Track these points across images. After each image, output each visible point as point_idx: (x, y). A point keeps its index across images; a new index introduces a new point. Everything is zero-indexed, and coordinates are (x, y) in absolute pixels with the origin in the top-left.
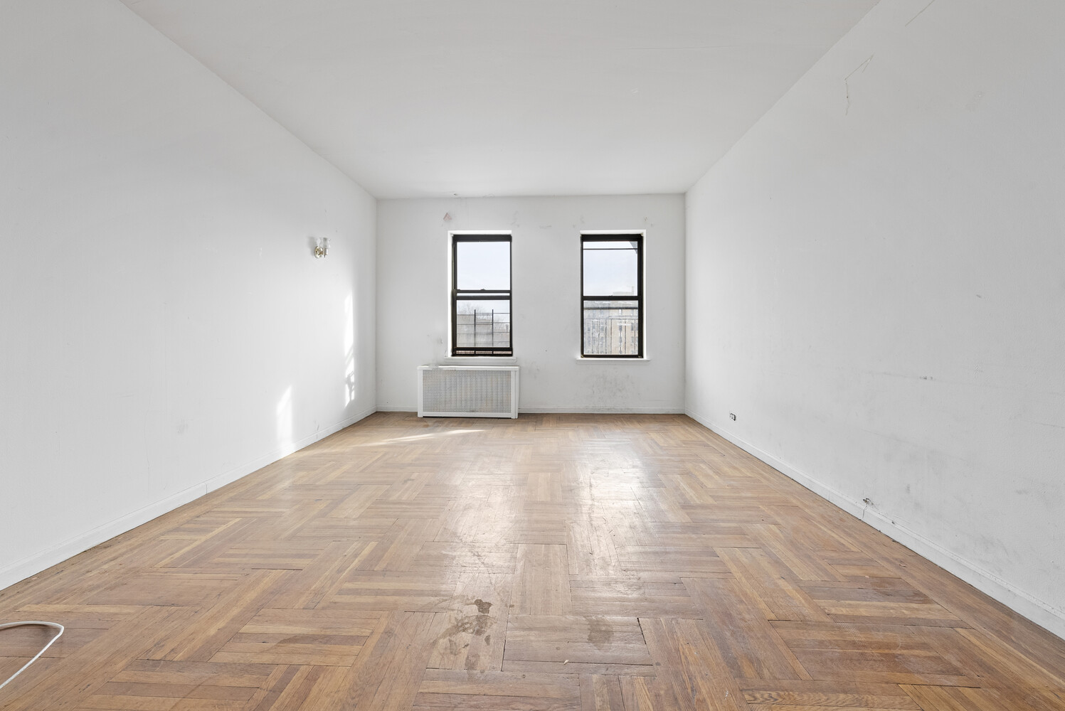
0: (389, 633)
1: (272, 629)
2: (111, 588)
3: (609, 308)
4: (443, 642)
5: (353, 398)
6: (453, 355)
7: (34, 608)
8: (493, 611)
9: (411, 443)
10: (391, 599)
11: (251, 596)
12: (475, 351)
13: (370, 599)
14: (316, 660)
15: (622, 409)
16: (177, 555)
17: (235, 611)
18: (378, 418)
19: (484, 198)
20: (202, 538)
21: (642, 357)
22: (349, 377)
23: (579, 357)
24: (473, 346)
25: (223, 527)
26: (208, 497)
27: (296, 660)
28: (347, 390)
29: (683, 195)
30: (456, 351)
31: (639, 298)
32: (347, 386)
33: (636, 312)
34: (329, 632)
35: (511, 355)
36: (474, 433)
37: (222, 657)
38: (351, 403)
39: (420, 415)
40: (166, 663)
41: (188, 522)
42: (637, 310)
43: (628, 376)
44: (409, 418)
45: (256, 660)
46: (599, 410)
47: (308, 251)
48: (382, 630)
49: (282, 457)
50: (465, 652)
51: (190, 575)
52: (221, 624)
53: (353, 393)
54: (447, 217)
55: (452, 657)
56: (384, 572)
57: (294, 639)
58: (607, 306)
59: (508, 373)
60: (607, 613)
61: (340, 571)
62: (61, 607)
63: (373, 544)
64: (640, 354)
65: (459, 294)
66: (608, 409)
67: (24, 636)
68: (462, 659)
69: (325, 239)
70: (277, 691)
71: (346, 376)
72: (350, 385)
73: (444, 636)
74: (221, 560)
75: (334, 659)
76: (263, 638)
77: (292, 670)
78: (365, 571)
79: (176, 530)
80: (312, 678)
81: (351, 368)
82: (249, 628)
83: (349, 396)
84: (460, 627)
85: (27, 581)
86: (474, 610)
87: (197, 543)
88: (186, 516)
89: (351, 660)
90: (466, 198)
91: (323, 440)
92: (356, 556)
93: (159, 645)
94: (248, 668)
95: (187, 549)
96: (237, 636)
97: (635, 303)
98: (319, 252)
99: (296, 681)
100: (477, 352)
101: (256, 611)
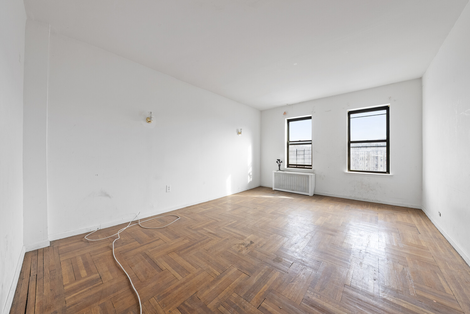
0: (228, 239)
1: (208, 230)
2: (188, 214)
3: (366, 147)
4: (237, 245)
5: (251, 180)
6: (287, 167)
7: (178, 214)
8: (253, 245)
9: (265, 198)
10: (232, 233)
11: (208, 223)
12: (297, 166)
13: (228, 232)
14: (212, 238)
15: (373, 200)
16: (199, 212)
17: (204, 225)
18: (260, 188)
19: (300, 103)
20: (205, 210)
21: (389, 173)
22: (250, 173)
23: (347, 171)
24: (296, 164)
25: (209, 209)
26: (209, 201)
27: (209, 236)
28: (249, 178)
29: (420, 79)
30: (288, 165)
31: (387, 141)
32: (249, 176)
33: (385, 149)
34: (217, 234)
35: (311, 168)
36: (287, 198)
37: (199, 231)
38: (250, 182)
39: (274, 189)
40: (191, 229)
41: (203, 206)
42: (386, 147)
43: (377, 183)
44: (269, 190)
45: (203, 234)
46: (358, 198)
47: (236, 133)
48: (227, 238)
49: (228, 195)
50: (240, 249)
51: (200, 216)
52: (201, 226)
53: (251, 179)
54: (285, 113)
55: (237, 248)
56: (234, 228)
57: (211, 233)
58: (365, 146)
59: (308, 176)
60: (285, 258)
61: (225, 224)
62: (181, 215)
63: (236, 221)
64: (388, 171)
65: (290, 143)
66: (364, 199)
67: (176, 217)
68: (239, 249)
69: (241, 129)
70: (204, 239)
71: (249, 173)
72: (250, 176)
73: (238, 244)
74: (206, 215)
75: (215, 239)
76: (206, 231)
77: (208, 237)
78: (231, 226)
79: (201, 207)
80: (210, 240)
81: (250, 170)
82: (205, 228)
83: (250, 180)
84: (243, 244)
85: (178, 210)
86: (249, 242)
87: (203, 211)
88: (204, 205)
89: (218, 240)
90: (292, 104)
91: (240, 192)
92: (231, 222)
93: (191, 226)
94: (201, 234)
95: (201, 211)
96: (202, 229)
97: (385, 144)
98: (239, 133)
99: (208, 239)
100: (298, 166)
101: (207, 226)
